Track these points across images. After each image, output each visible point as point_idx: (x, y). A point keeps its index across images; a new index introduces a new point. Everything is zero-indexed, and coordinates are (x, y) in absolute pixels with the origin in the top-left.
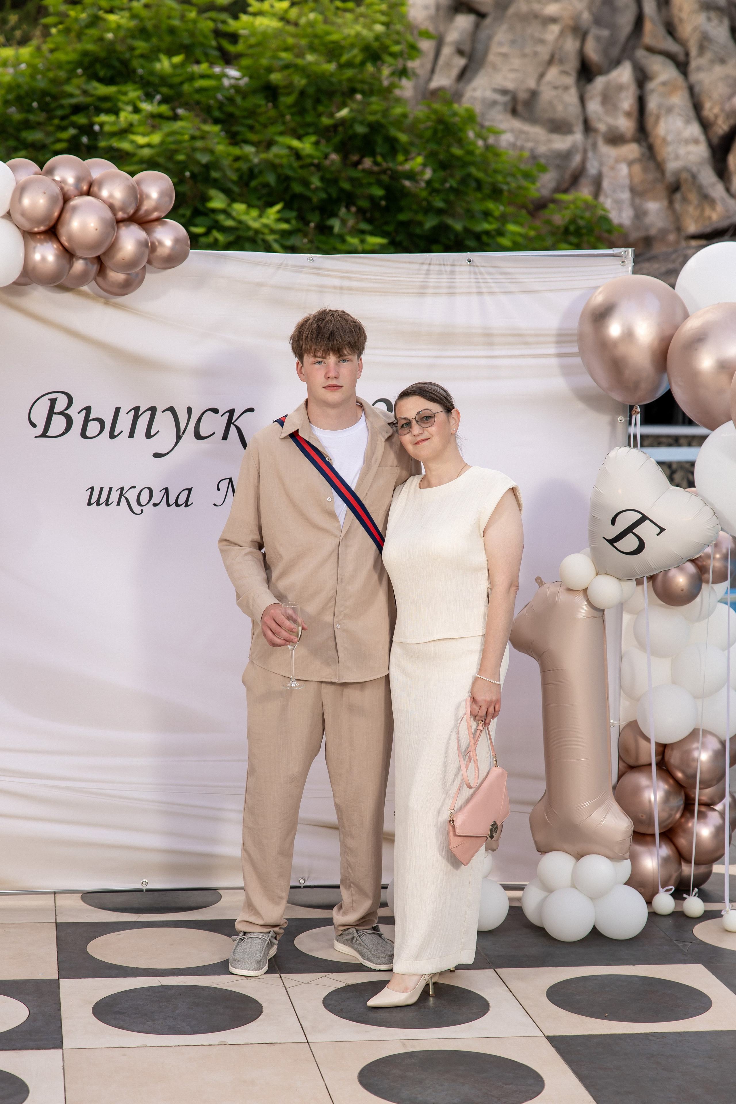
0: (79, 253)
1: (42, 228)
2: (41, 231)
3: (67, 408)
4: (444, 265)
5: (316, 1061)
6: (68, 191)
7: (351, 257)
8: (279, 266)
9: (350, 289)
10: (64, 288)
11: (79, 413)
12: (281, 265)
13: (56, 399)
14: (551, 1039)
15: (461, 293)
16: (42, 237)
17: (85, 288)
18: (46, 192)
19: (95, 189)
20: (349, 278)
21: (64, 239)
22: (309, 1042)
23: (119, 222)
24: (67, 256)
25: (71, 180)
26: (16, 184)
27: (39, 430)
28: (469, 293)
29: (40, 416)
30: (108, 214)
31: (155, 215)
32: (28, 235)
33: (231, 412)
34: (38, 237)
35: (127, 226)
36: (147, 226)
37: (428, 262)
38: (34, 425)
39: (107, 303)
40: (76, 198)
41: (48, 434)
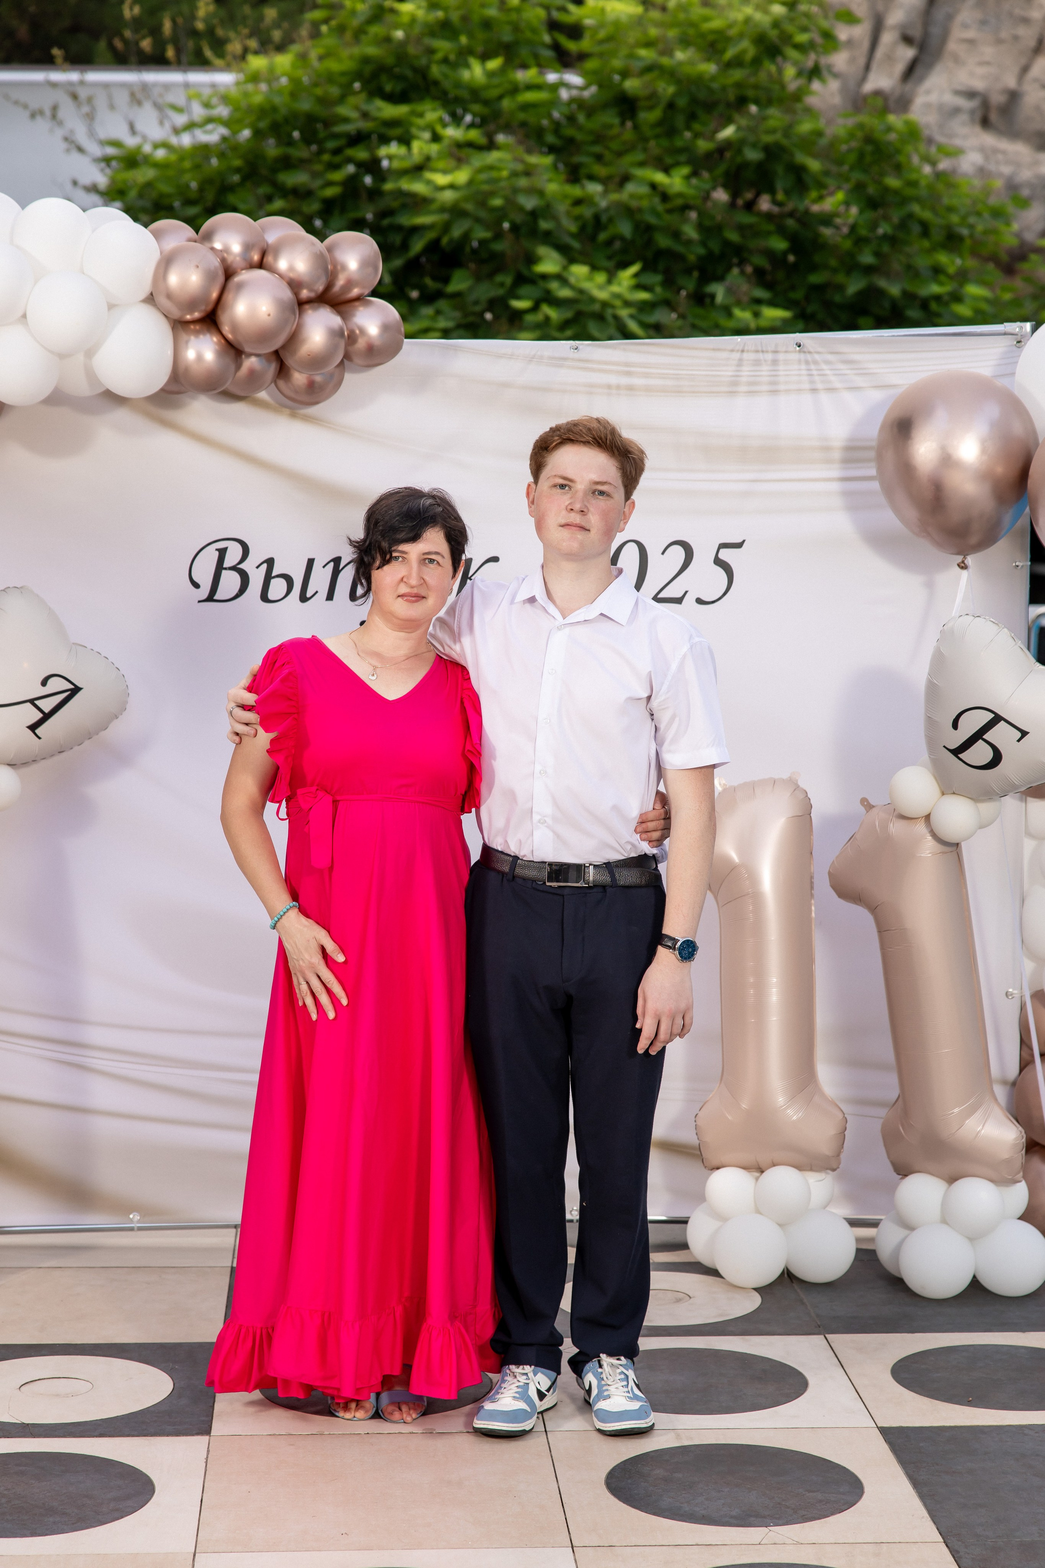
0: (247, 349)
1: (197, 315)
2: (195, 319)
3: (242, 560)
4: (763, 352)
5: (552, 1457)
6: (232, 262)
7: (632, 344)
8: (531, 358)
9: (630, 388)
10: (230, 396)
11: (257, 567)
12: (534, 357)
13: (225, 549)
14: (885, 1432)
15: (788, 391)
16: (198, 327)
17: (263, 395)
18: (199, 266)
19: (269, 259)
20: (628, 374)
21: (226, 329)
22: (547, 1430)
23: (301, 304)
24: (232, 352)
25: (236, 248)
26: (161, 253)
27: (205, 591)
28: (799, 390)
29: (204, 573)
30: (287, 294)
31: (356, 292)
32: (179, 325)
34: (192, 327)
35: (315, 309)
36: (343, 308)
37: (741, 348)
38: (196, 585)
39: (294, 415)
40: (244, 271)
41: (216, 598)
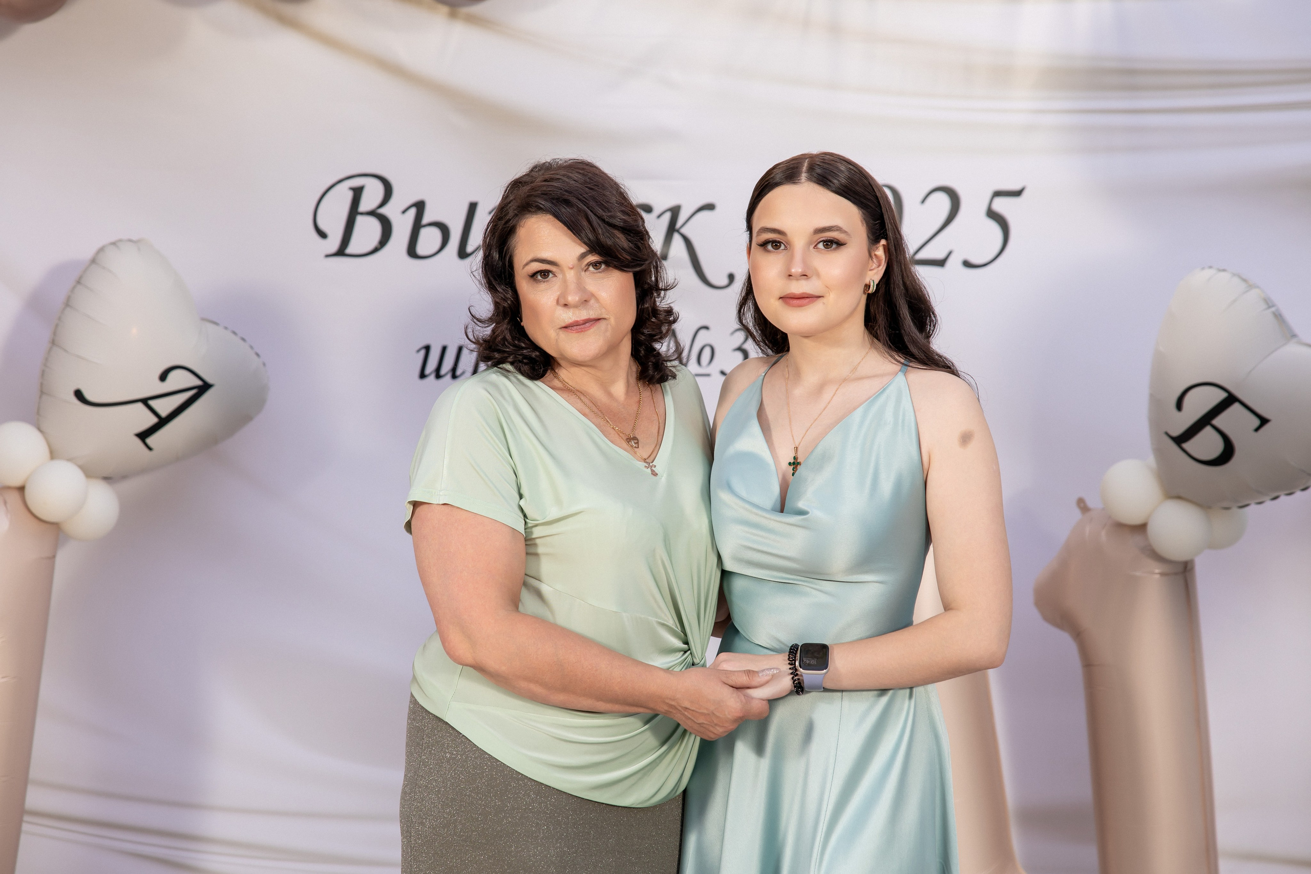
3: (383, 204)
11: (403, 212)
13: (363, 187)
27: (333, 243)
29: (334, 218)
33: (675, 212)
38: (323, 235)
39: (453, 15)
41: (349, 250)
